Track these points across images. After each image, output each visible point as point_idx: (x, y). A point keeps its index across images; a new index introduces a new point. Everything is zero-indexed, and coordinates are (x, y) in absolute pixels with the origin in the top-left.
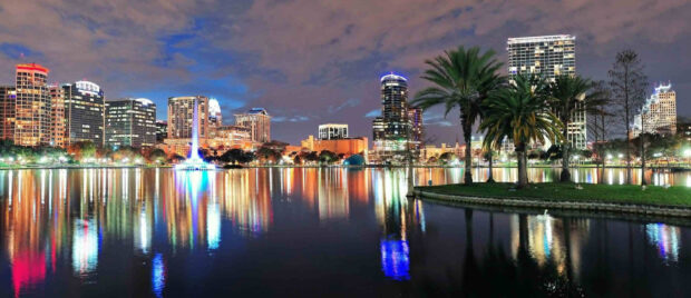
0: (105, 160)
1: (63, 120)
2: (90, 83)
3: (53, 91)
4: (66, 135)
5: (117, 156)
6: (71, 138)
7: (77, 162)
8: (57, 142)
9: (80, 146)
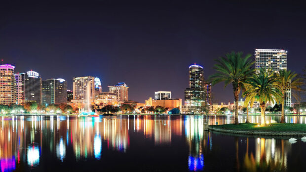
0: (42, 112)
1: (21, 91)
2: (34, 72)
3: (17, 77)
4: (23, 99)
5: (48, 109)
6: (25, 100)
7: (29, 112)
8: (19, 102)
9: (30, 104)
